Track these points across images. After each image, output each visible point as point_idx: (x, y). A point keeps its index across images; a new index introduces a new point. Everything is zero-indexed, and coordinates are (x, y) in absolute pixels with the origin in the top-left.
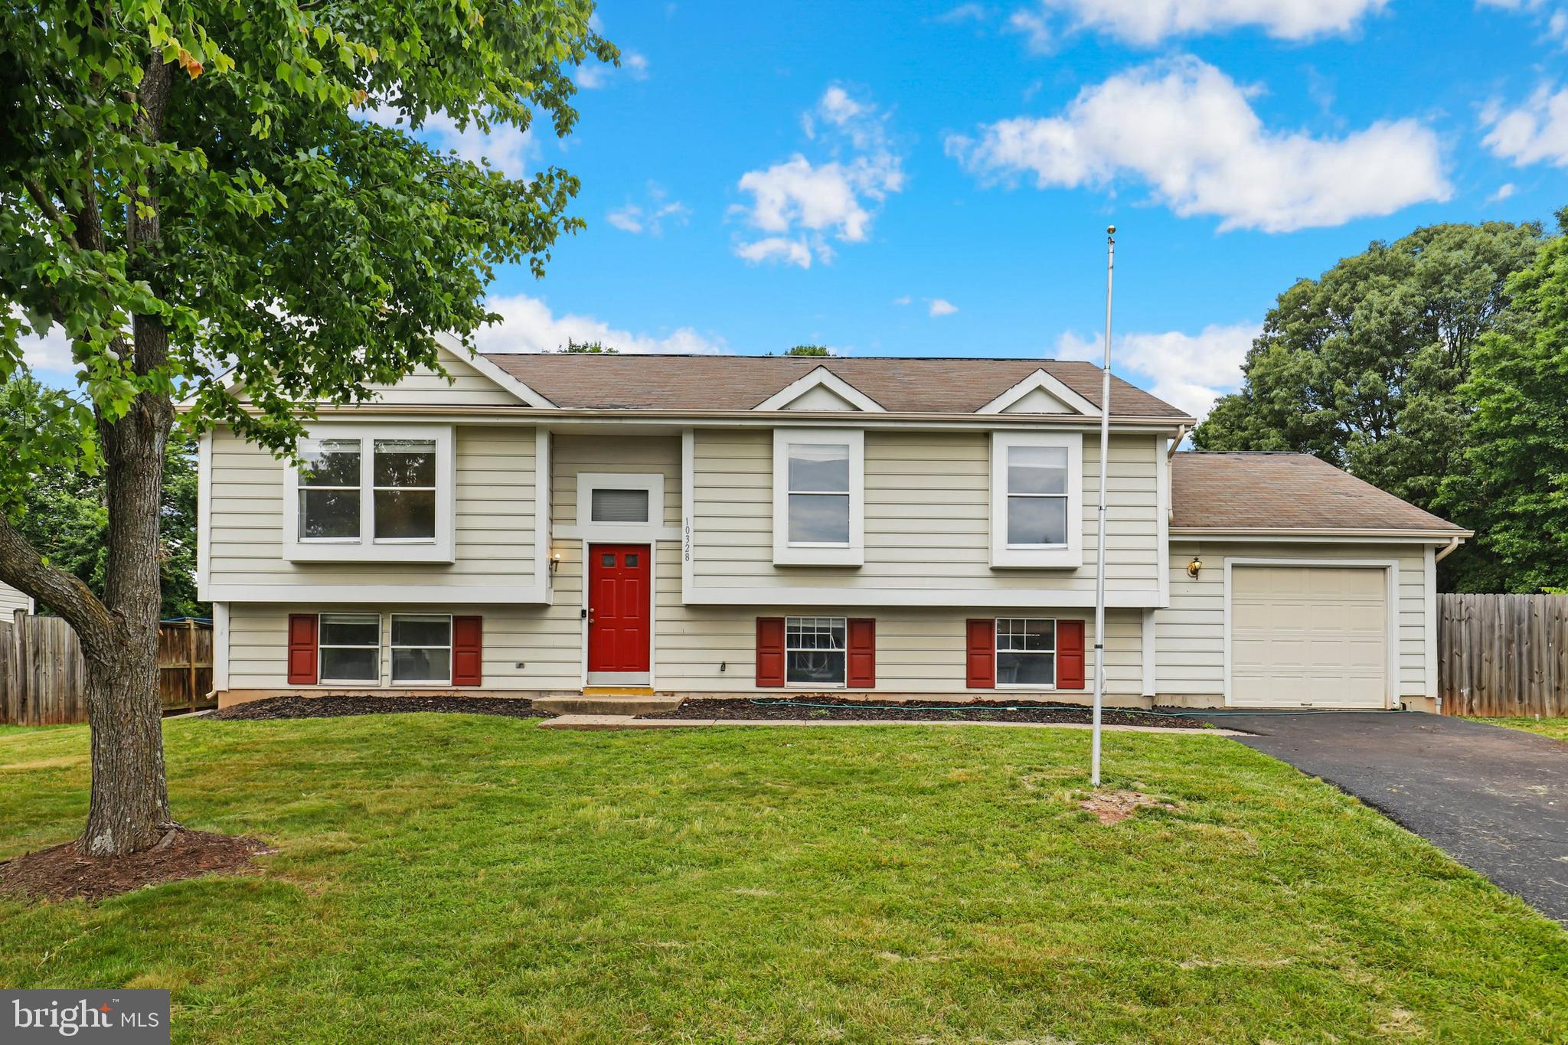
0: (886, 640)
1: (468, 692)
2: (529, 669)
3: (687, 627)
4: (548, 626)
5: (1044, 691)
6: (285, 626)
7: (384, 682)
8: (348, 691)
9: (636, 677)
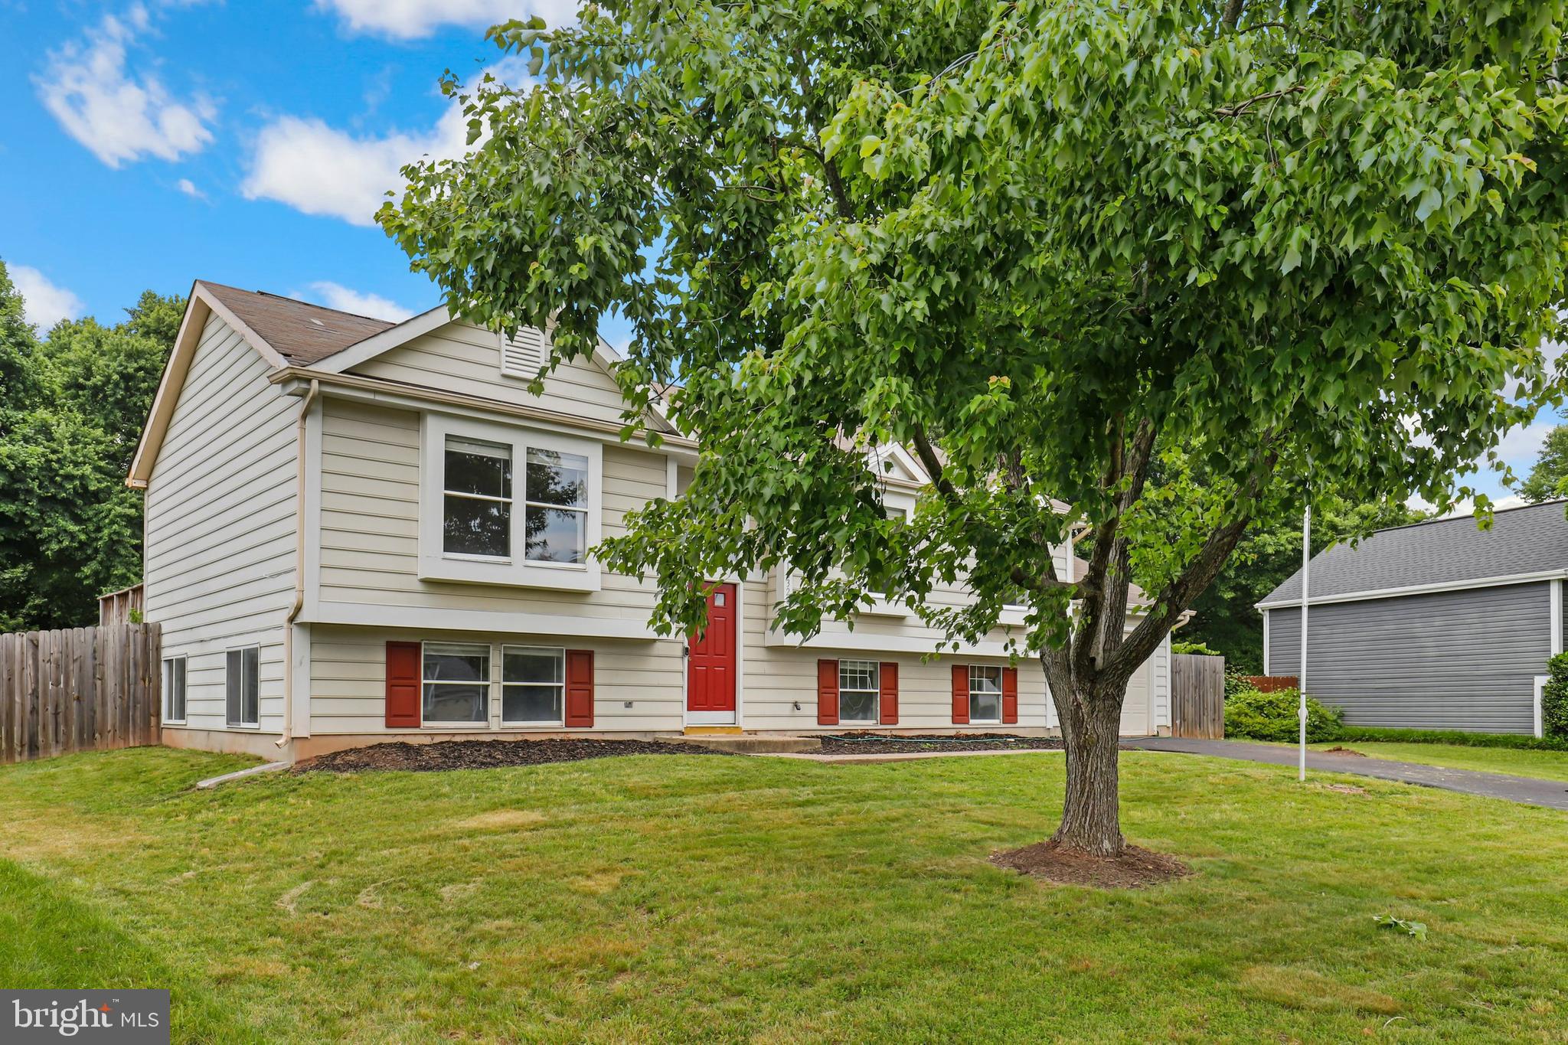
0: (907, 682)
1: (579, 733)
2: (637, 708)
3: (766, 668)
4: (654, 663)
5: (993, 724)
6: (382, 657)
7: (496, 724)
8: (454, 735)
9: (722, 717)
